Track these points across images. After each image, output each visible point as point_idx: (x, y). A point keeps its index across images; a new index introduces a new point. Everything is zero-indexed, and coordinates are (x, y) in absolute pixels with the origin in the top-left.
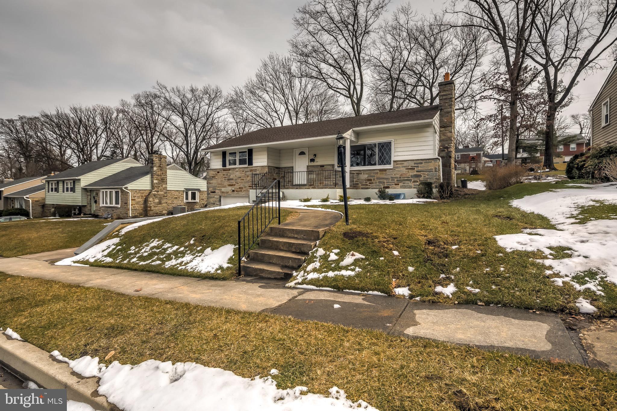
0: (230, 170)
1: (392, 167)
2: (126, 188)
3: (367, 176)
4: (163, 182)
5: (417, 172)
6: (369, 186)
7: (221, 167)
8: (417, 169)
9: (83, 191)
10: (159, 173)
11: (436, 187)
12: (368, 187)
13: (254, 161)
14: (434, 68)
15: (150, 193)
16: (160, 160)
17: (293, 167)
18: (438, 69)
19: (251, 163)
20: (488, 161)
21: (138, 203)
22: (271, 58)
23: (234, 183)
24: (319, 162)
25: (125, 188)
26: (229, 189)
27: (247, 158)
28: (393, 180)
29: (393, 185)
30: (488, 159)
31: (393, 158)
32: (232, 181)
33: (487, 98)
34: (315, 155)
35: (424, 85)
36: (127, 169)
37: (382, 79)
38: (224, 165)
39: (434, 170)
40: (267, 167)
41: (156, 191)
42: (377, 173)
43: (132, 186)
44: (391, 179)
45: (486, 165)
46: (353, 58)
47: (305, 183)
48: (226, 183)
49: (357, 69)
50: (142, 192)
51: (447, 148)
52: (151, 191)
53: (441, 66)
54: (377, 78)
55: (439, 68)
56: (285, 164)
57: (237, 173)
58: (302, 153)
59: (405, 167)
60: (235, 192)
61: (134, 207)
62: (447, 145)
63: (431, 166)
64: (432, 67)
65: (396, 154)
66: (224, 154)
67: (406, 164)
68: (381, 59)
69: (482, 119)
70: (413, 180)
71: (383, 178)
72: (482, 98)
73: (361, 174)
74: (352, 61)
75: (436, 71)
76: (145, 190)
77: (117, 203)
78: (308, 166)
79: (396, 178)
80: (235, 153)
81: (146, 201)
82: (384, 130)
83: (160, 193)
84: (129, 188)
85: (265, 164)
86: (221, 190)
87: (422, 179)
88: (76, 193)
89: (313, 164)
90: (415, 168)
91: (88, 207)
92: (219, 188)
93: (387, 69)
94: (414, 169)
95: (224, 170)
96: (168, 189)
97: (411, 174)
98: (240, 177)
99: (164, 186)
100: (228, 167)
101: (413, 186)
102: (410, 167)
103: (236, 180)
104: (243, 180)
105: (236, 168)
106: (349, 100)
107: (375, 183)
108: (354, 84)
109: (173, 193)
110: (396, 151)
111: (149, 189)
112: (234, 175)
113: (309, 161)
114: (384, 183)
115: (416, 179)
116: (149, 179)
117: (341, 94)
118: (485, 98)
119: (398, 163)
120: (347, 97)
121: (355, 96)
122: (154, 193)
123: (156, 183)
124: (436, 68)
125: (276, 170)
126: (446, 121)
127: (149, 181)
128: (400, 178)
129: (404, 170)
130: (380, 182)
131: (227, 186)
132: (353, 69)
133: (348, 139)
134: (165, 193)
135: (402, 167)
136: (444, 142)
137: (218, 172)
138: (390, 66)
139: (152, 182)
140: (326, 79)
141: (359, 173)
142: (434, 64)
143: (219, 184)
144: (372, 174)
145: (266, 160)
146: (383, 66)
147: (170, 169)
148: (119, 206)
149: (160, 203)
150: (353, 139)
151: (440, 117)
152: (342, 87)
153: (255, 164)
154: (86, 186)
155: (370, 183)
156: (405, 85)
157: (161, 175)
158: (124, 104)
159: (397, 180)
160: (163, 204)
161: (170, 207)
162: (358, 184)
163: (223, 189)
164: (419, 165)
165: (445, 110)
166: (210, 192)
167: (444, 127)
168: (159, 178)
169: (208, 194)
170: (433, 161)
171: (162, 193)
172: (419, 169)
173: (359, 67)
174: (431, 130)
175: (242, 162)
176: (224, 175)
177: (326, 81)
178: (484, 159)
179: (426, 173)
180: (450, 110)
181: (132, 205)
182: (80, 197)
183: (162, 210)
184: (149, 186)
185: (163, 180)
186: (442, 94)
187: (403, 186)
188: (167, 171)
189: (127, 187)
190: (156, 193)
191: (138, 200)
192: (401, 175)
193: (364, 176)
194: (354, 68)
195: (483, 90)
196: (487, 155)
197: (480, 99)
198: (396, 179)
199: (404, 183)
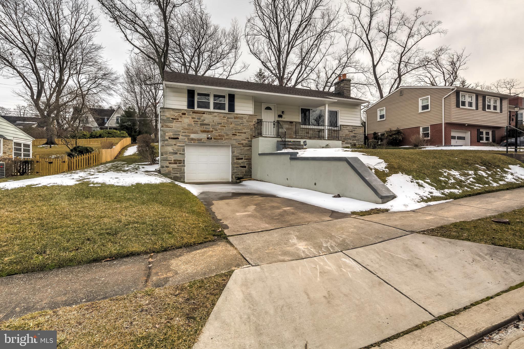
0: (204, 113)
5: (354, 134)
7: (185, 108)
13: (236, 108)
19: (232, 108)
23: (211, 129)
24: (286, 118)
26: (204, 136)
27: (227, 103)
31: (340, 123)
32: (208, 127)
34: (283, 112)
38: (191, 106)
39: (362, 134)
48: (198, 128)
57: (216, 118)
58: (268, 108)
59: (347, 129)
60: (213, 140)
63: (361, 131)
65: (341, 120)
66: (191, 92)
70: (352, 139)
78: (275, 121)
79: (343, 137)
80: (208, 95)
85: (251, 113)
86: (189, 136)
87: (357, 138)
89: (280, 119)
90: (353, 131)
92: (184, 134)
95: (194, 112)
97: (351, 135)
98: (221, 124)
100: (198, 109)
102: (350, 130)
103: (213, 126)
104: (225, 127)
110: (340, 118)
112: (211, 120)
113: (277, 116)
119: (344, 127)
129: (347, 132)
131: (199, 132)
137: (183, 114)
143: (185, 129)
145: (252, 109)
153: (237, 111)
159: (344, 139)
163: (193, 136)
164: (355, 129)
166: (167, 137)
170: (362, 128)
175: (218, 106)
176: (193, 118)
179: (359, 135)
192: (346, 135)
199: (347, 141)
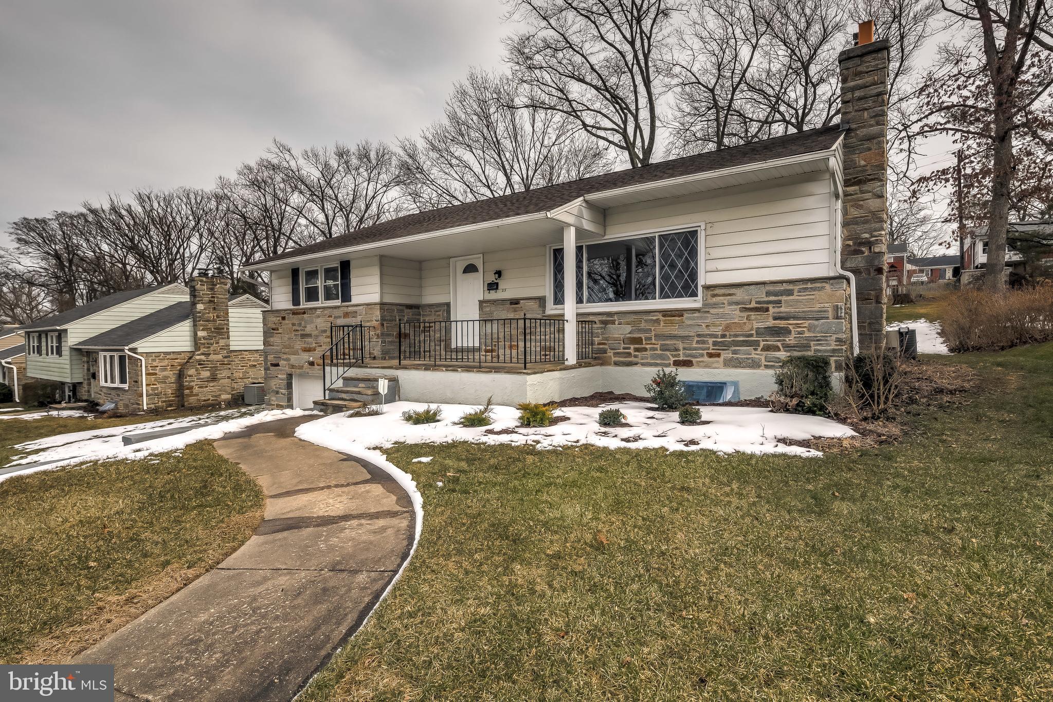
0: (304, 313)
1: (698, 305)
2: (134, 350)
3: (628, 328)
4: (220, 334)
5: (775, 319)
6: (636, 356)
7: (289, 306)
8: (777, 310)
9: (74, 353)
10: (211, 315)
11: (839, 368)
12: (632, 359)
13: (354, 291)
14: (807, 84)
15: (190, 358)
16: (212, 289)
17: (448, 305)
18: (815, 86)
19: (346, 297)
20: (914, 272)
21: (164, 381)
22: (472, 78)
23: (314, 345)
24: (509, 290)
25: (130, 350)
26: (305, 358)
27: (339, 282)
28: (704, 342)
29: (702, 355)
30: (914, 268)
31: (704, 279)
32: (310, 340)
33: (937, 130)
34: (499, 273)
35: (784, 120)
36: (171, 307)
37: (697, 113)
38: (296, 301)
39: (830, 315)
40: (378, 307)
41: (203, 354)
42: (657, 321)
43: (145, 345)
44: (696, 339)
45: (913, 280)
46: (633, 65)
47: (477, 344)
48: (299, 345)
49: (642, 89)
50: (172, 356)
51: (869, 244)
52: (193, 353)
53: (822, 80)
54: (688, 110)
55: (818, 84)
56: (432, 297)
57: (319, 320)
58: (470, 269)
59: (737, 303)
60: (316, 366)
61: (153, 389)
62: (867, 235)
63: (822, 300)
64: (803, 80)
65: (712, 265)
66: (295, 273)
67: (740, 294)
68: (694, 69)
69: (922, 180)
70: (762, 344)
71: (675, 337)
72: (926, 129)
73: (613, 322)
74: (631, 71)
75: (810, 91)
76: (179, 353)
77: (123, 381)
78: (481, 303)
79: (712, 336)
80: (317, 271)
81: (181, 375)
82: (678, 197)
83: (212, 357)
84: (140, 350)
85: (375, 298)
86: (290, 360)
87: (791, 340)
88: (64, 357)
89: (493, 295)
90: (770, 306)
91: (85, 385)
92: (285, 356)
93: (707, 87)
94: (767, 310)
95: (294, 314)
96: (232, 348)
97: (756, 325)
99: (222, 342)
100: (304, 305)
101: (764, 362)
102: (753, 305)
103: (317, 336)
105: (316, 309)
106: (626, 153)
107: (652, 349)
108: (636, 118)
109: (247, 356)
110: (712, 256)
111: (189, 349)
112: (313, 326)
113: (486, 288)
114: (677, 350)
115: (772, 341)
116: (188, 329)
117: (610, 142)
118: (933, 129)
119: (717, 291)
120: (621, 147)
121: (639, 143)
122: (198, 357)
123: (204, 338)
124: (811, 84)
125: (408, 314)
126: (863, 163)
127: (188, 333)
128: (723, 336)
129: (735, 314)
130: (665, 348)
131: (300, 351)
132: (632, 88)
133: (569, 225)
134: (226, 357)
135: (730, 304)
136: (858, 228)
137: (284, 318)
138: (713, 81)
139: (195, 334)
140: (579, 113)
141: (608, 319)
142: (807, 75)
143: (285, 347)
144: (643, 325)
145: (377, 288)
146: (699, 83)
147: (234, 306)
148: (126, 386)
149: (214, 378)
150: (587, 226)
151: (845, 154)
152: (610, 125)
153: (355, 300)
154: (80, 344)
155: (637, 350)
156: (745, 123)
157: (214, 321)
158: (224, 183)
159: (715, 344)
160: (222, 381)
161: (239, 387)
162: (605, 352)
163: (293, 359)
164: (784, 298)
165: (861, 132)
166: (269, 363)
167: (859, 182)
168: (210, 325)
169: (266, 369)
170: (827, 286)
171: (220, 357)
172: (782, 309)
173: (647, 83)
174: (822, 188)
175: (329, 293)
176: (293, 325)
177: (578, 117)
178: (908, 267)
179: (807, 323)
180: (876, 129)
181: (147, 385)
182: (68, 367)
183: (218, 393)
184: (188, 343)
185: (221, 331)
186: (852, 84)
187: (731, 359)
188: (230, 310)
189: (136, 349)
190: (203, 357)
191: (161, 374)
192: (728, 327)
193: (621, 331)
194: (635, 86)
195: (927, 113)
196: (913, 260)
197: (921, 132)
198: (711, 341)
199: (735, 352)
